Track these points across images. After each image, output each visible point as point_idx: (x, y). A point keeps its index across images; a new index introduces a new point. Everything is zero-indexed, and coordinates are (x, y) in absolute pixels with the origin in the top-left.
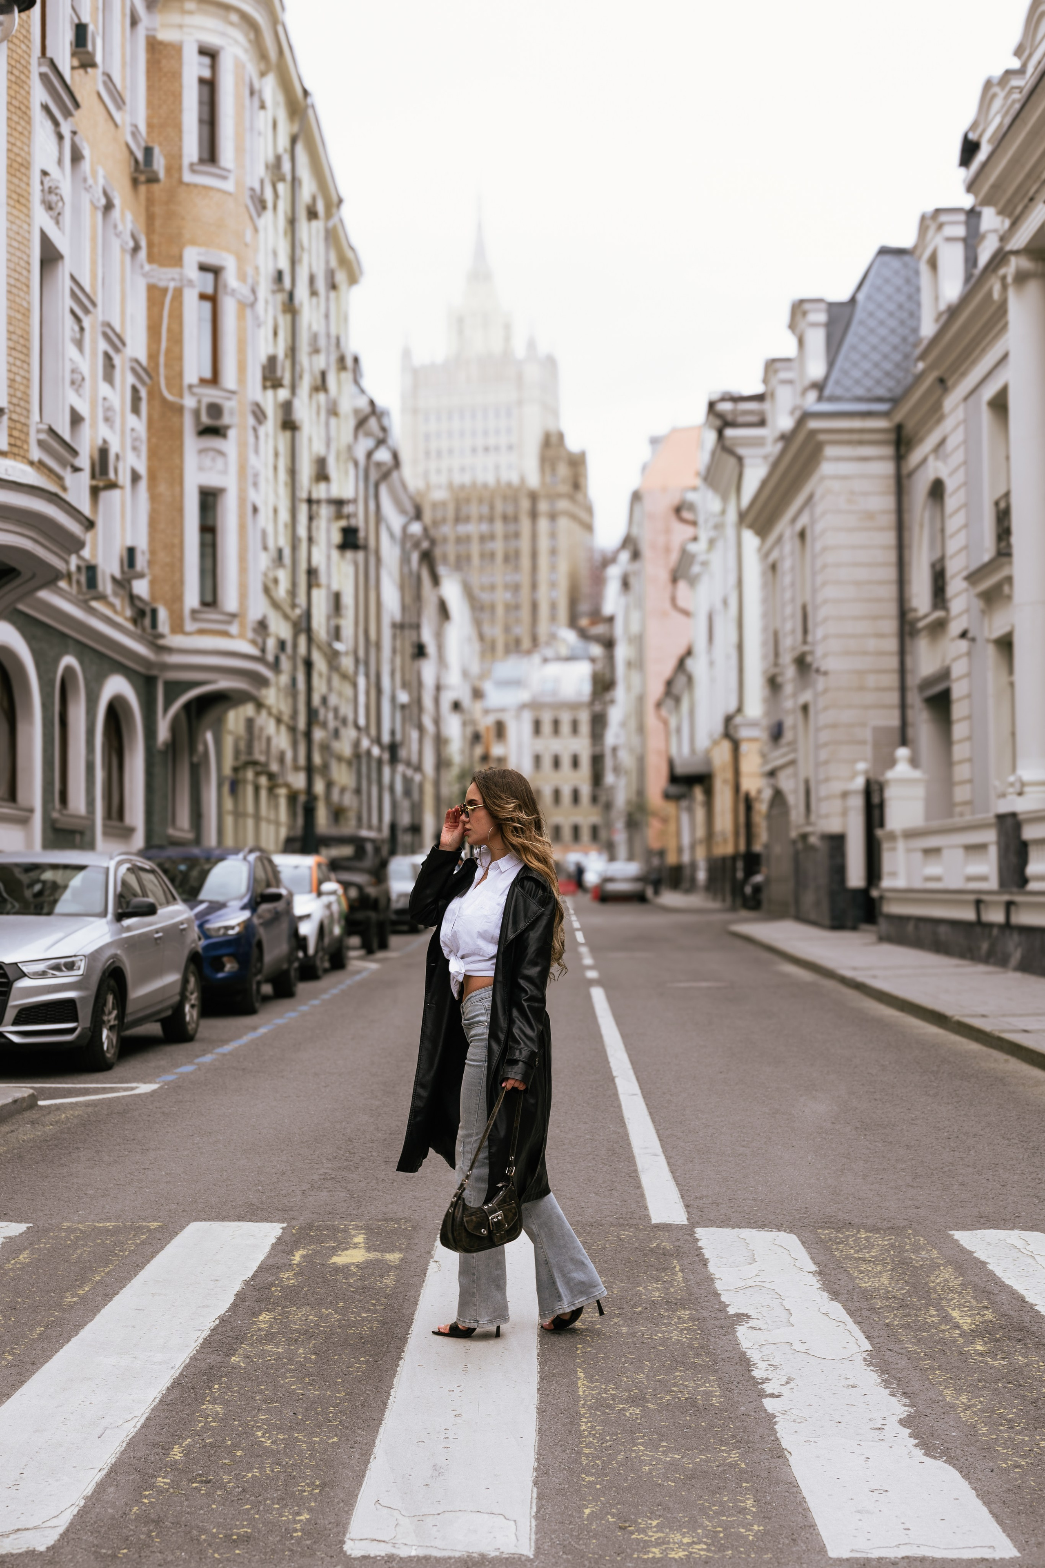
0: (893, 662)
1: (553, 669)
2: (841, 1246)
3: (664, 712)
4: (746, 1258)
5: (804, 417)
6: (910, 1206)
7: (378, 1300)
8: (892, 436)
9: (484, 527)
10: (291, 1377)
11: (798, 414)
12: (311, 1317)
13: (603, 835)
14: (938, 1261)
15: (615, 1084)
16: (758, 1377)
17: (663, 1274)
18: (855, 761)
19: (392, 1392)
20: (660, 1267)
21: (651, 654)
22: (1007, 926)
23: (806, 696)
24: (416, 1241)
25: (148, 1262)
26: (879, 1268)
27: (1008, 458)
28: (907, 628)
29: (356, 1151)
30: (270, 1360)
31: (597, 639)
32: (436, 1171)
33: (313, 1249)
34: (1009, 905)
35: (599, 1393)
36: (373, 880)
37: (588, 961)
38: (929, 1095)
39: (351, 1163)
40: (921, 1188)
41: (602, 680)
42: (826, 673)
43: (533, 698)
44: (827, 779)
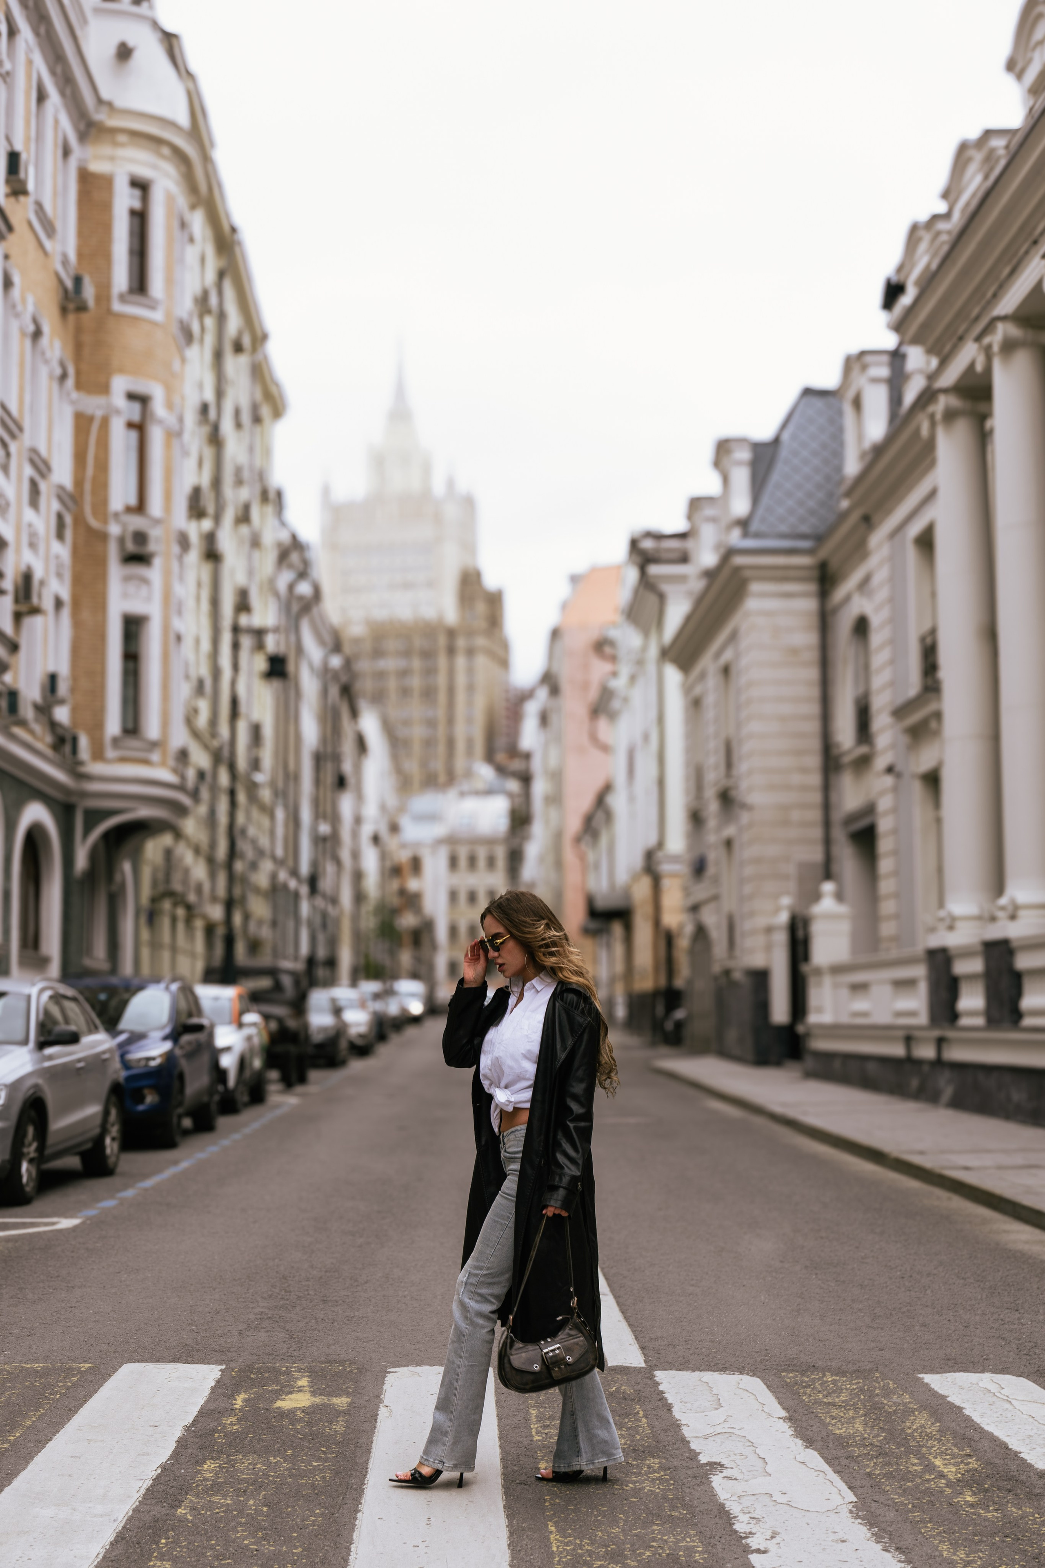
0: (818, 798)
1: (471, 803)
2: (808, 1390)
3: (583, 846)
4: (711, 1403)
5: (730, 551)
6: (873, 1348)
7: (328, 1447)
8: (817, 574)
10: (243, 1531)
11: (722, 551)
12: (259, 1466)
14: (912, 1406)
16: (740, 1531)
17: (627, 1420)
18: (779, 896)
19: (353, 1546)
20: (622, 1412)
21: (569, 789)
22: (939, 1062)
23: (730, 831)
24: (363, 1384)
25: (81, 1405)
26: (851, 1413)
27: (933, 595)
28: (831, 763)
29: (291, 1289)
30: (218, 1513)
31: (514, 774)
32: (377, 1311)
33: (255, 1393)
34: (941, 1041)
35: (574, 1549)
36: (293, 1012)
39: (287, 1302)
40: (882, 1329)
41: (519, 816)
42: (750, 807)
43: (450, 832)
44: (751, 914)
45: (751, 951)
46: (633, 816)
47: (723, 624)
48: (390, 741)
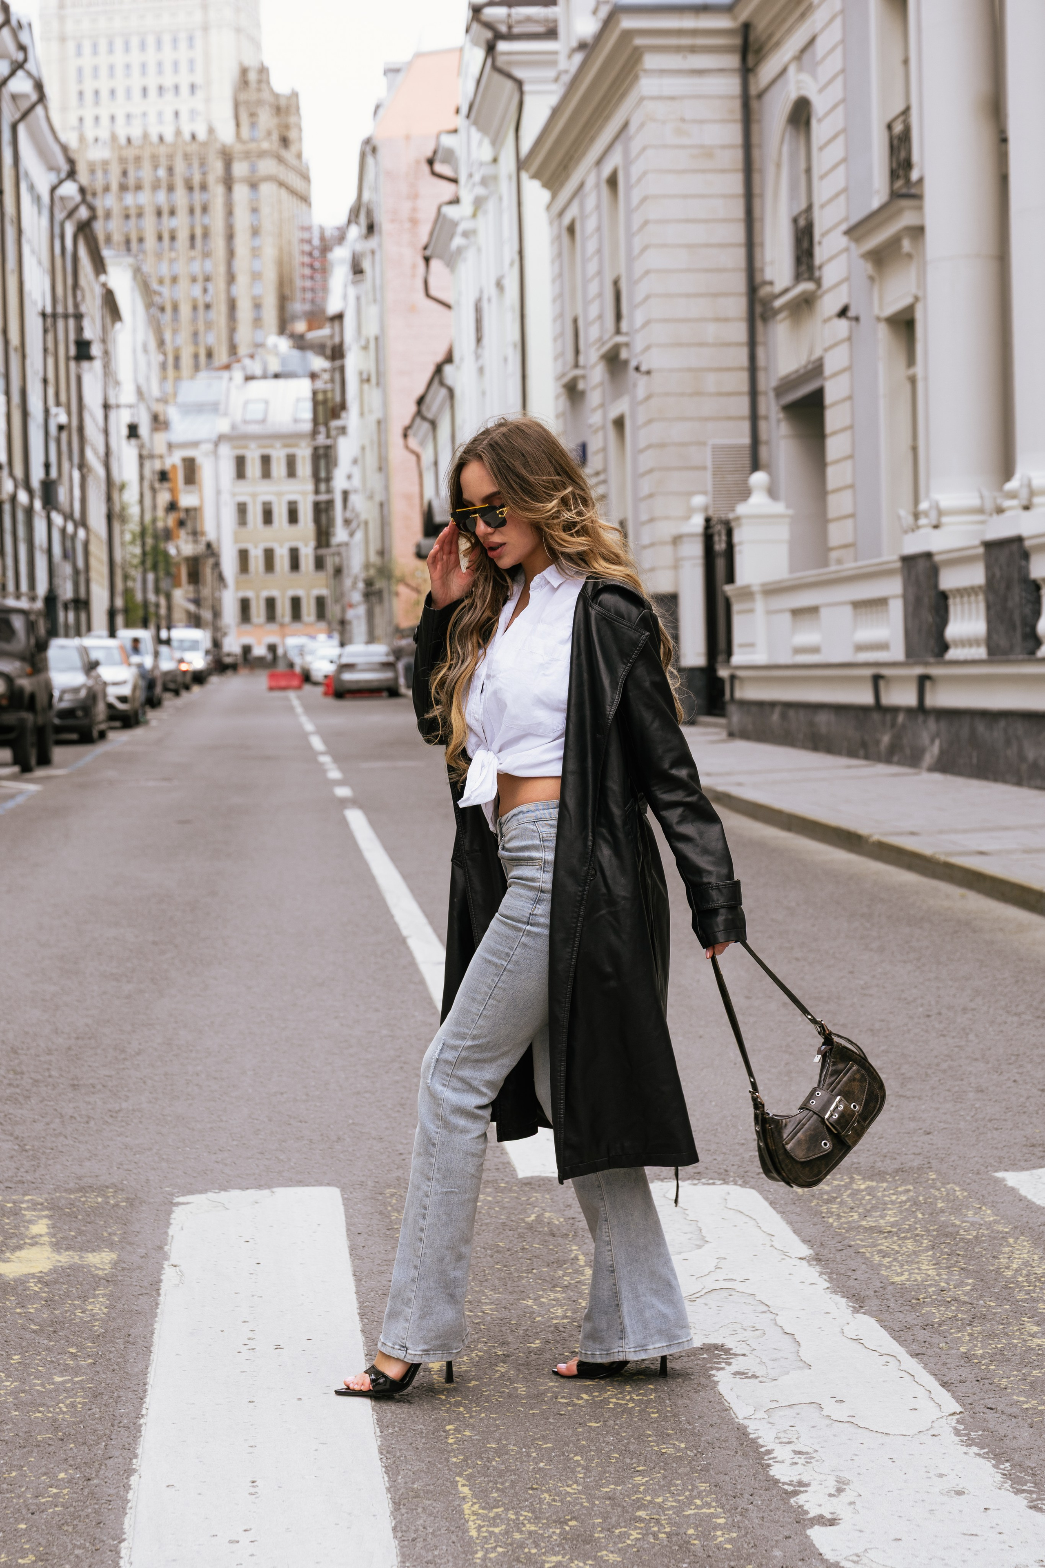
0: (741, 357)
1: (261, 388)
2: (834, 1207)
3: (413, 442)
4: (689, 1236)
5: (616, 12)
7: (80, 1346)
8: (737, 41)
9: (161, 197)
11: (604, 12)
13: (333, 610)
14: (1000, 1228)
15: (408, 948)
16: (784, 1479)
17: (560, 1273)
18: (690, 494)
19: (124, 1548)
20: (552, 1258)
21: (393, 365)
22: (921, 709)
23: (621, 407)
24: (136, 1227)
26: (910, 1245)
27: (906, 62)
28: (759, 309)
29: (25, 1069)
31: (320, 349)
32: (157, 1099)
34: (923, 681)
35: (507, 1533)
36: (28, 669)
37: (334, 774)
38: (871, 950)
39: (18, 1091)
40: (920, 1098)
41: (325, 402)
42: (648, 373)
43: (234, 427)
44: (652, 520)
45: (652, 570)
46: (484, 393)
47: (607, 118)
48: (149, 305)
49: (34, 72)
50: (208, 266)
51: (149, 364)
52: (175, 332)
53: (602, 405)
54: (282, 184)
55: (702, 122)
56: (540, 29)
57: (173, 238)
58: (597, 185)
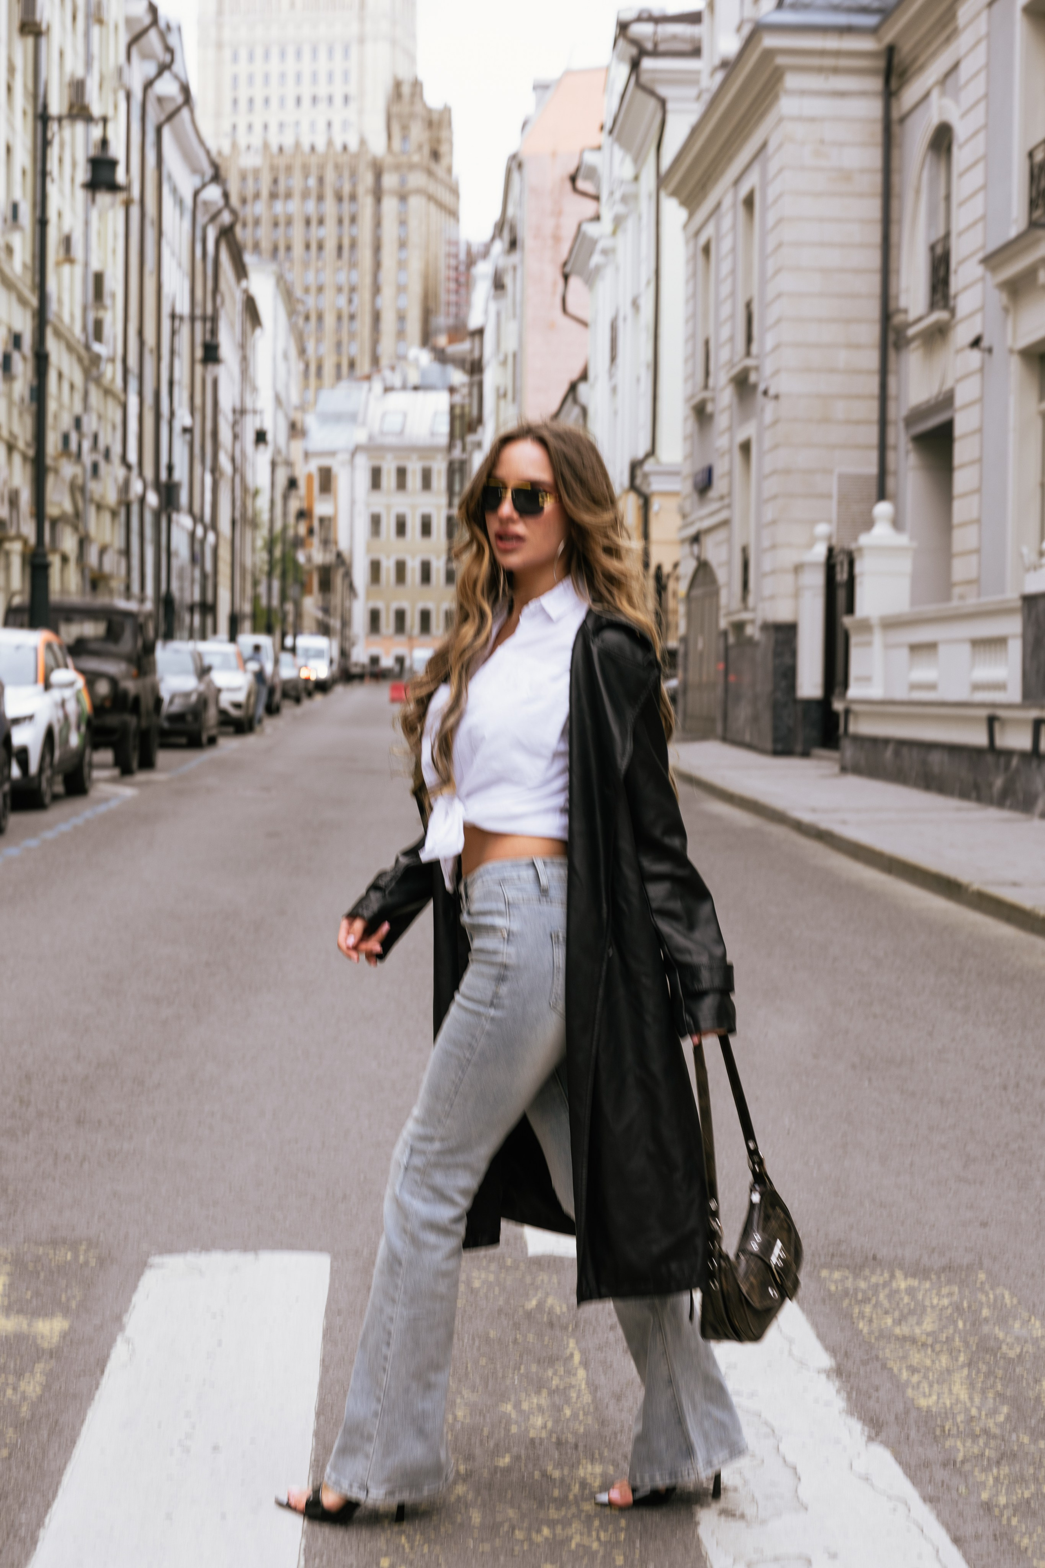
0: (872, 385)
1: (400, 400)
5: (758, 30)
8: (881, 63)
9: (311, 207)
11: (747, 30)
18: (814, 522)
21: (530, 381)
22: (1035, 754)
23: (748, 431)
28: (892, 337)
31: (460, 363)
34: (1037, 724)
36: (134, 670)
41: (462, 416)
42: (777, 397)
43: (371, 438)
44: (774, 547)
45: (772, 597)
46: (615, 413)
47: (746, 138)
48: (291, 312)
49: (182, 75)
50: (355, 277)
51: (289, 372)
52: (319, 341)
53: (730, 428)
54: (431, 198)
55: (842, 145)
56: (687, 47)
57: (320, 247)
58: (734, 205)
